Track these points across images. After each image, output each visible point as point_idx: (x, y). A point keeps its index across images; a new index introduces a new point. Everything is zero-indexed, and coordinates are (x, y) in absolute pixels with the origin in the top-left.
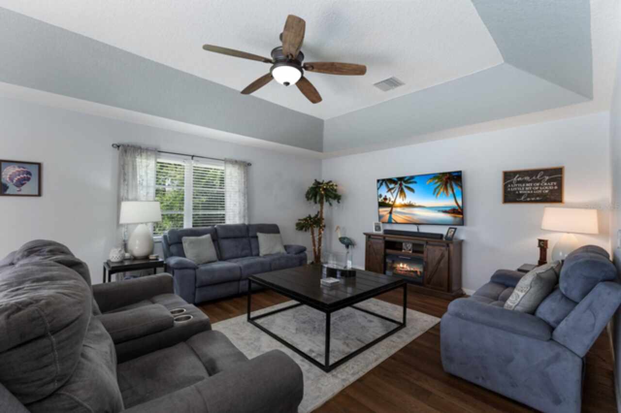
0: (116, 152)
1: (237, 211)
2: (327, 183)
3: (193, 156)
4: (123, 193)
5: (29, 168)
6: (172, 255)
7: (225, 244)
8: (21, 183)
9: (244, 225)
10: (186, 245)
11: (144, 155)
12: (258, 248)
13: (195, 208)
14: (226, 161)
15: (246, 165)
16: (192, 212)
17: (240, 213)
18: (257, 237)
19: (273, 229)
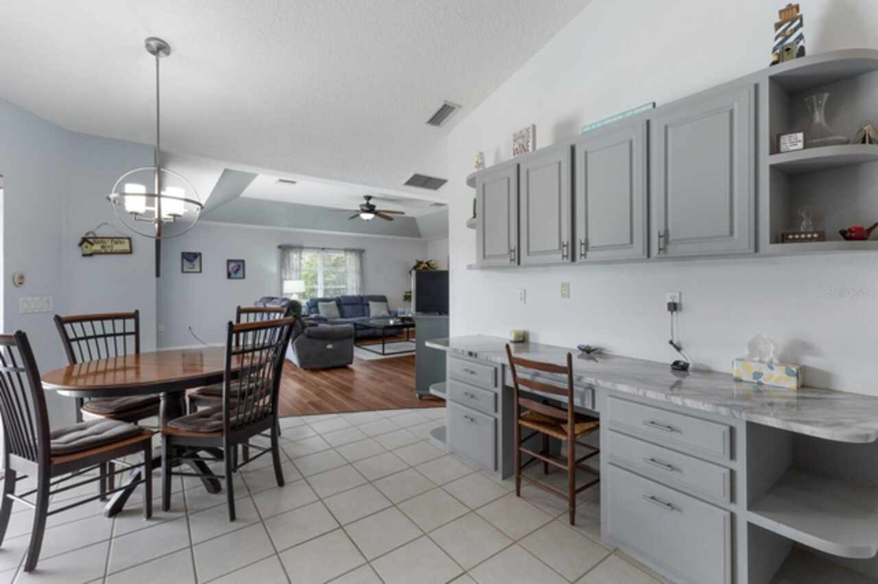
0: (279, 251)
1: (355, 286)
2: (427, 263)
3: (323, 249)
4: (283, 276)
5: (239, 263)
6: (312, 313)
7: (346, 308)
8: (236, 272)
9: (359, 296)
10: (320, 308)
11: (294, 250)
12: (369, 312)
13: (326, 283)
14: (346, 250)
15: (360, 252)
16: (323, 287)
17: (356, 288)
18: (368, 305)
19: (383, 299)
